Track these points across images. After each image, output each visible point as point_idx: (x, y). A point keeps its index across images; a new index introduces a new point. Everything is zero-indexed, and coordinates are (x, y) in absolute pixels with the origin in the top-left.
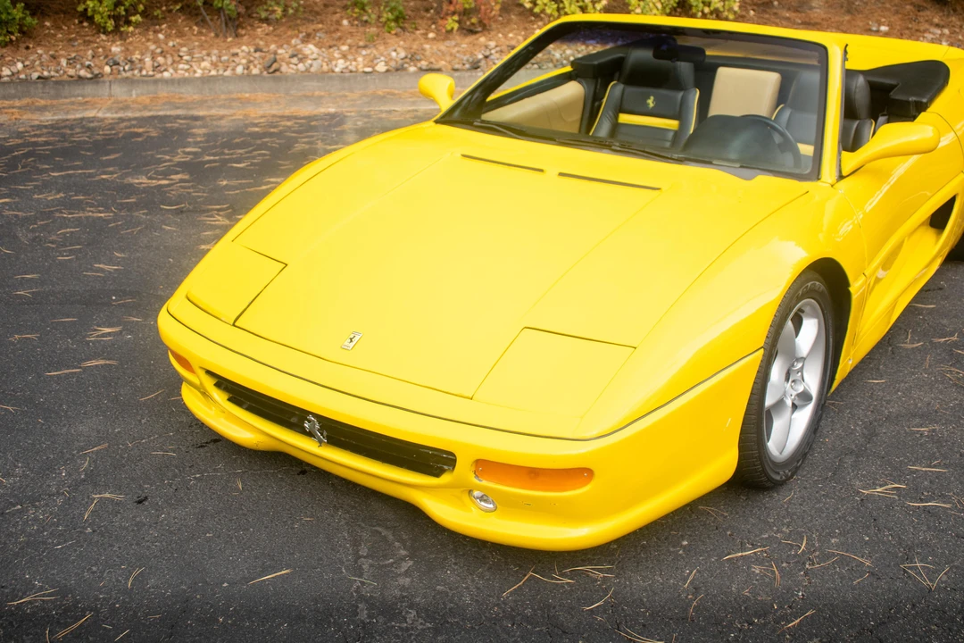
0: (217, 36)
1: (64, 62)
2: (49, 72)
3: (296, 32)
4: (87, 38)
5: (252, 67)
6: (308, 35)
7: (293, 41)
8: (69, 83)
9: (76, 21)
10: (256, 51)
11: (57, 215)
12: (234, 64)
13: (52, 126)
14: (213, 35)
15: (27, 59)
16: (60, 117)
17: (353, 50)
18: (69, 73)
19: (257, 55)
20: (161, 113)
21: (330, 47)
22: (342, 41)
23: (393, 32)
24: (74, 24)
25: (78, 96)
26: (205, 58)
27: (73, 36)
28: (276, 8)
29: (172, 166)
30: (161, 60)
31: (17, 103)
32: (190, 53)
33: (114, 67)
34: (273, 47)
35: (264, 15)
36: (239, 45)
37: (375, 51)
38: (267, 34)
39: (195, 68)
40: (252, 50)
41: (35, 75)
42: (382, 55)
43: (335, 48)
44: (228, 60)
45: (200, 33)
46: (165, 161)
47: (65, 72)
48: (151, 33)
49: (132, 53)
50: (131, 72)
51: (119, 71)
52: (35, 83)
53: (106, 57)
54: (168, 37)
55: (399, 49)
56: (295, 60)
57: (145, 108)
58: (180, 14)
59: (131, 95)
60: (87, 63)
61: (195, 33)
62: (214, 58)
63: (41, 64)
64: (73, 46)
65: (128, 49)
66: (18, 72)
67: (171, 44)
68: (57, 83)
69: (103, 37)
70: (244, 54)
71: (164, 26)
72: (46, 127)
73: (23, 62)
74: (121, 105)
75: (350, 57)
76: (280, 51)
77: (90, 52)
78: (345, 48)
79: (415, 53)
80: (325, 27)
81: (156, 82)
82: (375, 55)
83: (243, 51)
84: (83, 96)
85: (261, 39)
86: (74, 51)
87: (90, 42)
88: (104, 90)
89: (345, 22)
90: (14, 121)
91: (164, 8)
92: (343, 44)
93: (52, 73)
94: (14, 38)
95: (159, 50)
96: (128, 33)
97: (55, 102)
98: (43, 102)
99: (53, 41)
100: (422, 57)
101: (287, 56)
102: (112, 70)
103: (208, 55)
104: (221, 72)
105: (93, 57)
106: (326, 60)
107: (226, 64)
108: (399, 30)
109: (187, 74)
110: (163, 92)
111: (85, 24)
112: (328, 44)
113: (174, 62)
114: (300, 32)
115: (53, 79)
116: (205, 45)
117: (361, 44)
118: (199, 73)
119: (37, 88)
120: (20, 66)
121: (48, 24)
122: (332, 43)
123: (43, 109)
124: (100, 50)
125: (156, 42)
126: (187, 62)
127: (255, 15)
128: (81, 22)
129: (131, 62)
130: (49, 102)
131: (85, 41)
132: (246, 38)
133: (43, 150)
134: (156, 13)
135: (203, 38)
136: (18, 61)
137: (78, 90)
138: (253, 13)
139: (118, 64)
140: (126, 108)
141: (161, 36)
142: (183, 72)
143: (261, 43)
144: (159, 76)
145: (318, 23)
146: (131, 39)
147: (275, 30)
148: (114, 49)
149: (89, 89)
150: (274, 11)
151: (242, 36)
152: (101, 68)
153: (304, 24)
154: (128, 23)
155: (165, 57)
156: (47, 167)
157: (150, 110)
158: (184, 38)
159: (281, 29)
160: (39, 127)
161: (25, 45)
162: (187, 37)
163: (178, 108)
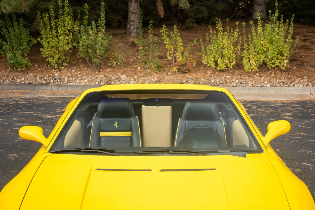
0: (93, 71)
1: (38, 78)
2: (32, 81)
3: (120, 71)
4: (48, 71)
5: (101, 82)
6: (124, 72)
7: (118, 74)
8: (38, 85)
9: (46, 65)
10: (104, 77)
11: (15, 124)
12: (95, 81)
13: (28, 99)
14: (91, 71)
15: (26, 76)
16: (32, 96)
17: (139, 78)
18: (39, 82)
19: (104, 78)
20: (66, 96)
21: (131, 76)
22: (136, 74)
23: (155, 72)
24: (45, 66)
25: (41, 90)
26: (86, 78)
27: (44, 69)
28: (114, 62)
29: (59, 112)
30: (71, 78)
31: (20, 91)
32: (81, 77)
33: (54, 80)
34: (111, 76)
35: (109, 64)
36: (99, 74)
37: (146, 78)
38: (110, 71)
39: (82, 82)
40: (103, 76)
41: (28, 82)
42: (148, 80)
43: (133, 77)
44: (94, 80)
45: (87, 70)
46: (58, 111)
47: (38, 81)
48: (70, 69)
49: (62, 76)
50: (60, 82)
51: (56, 82)
52: (27, 85)
53: (53, 77)
54: (76, 71)
55: (155, 78)
56: (117, 80)
57: (61, 94)
58: (82, 63)
59: (58, 90)
60: (46, 79)
61: (85, 70)
62: (89, 79)
63: (30, 79)
64: (43, 73)
65: (60, 75)
66: (23, 81)
67: (76, 73)
68: (35, 85)
69: (54, 70)
70: (100, 78)
71: (75, 67)
72: (26, 99)
73: (24, 78)
74: (54, 93)
75: (137, 80)
76: (113, 77)
77: (48, 75)
78: (136, 77)
79: (161, 80)
80: (131, 69)
81: (67, 86)
82: (146, 80)
83: (100, 77)
84: (42, 90)
85: (107, 73)
86: (42, 75)
87: (49, 72)
88: (49, 88)
89: (139, 68)
90: (16, 97)
91: (76, 61)
92: (136, 75)
93: (33, 82)
94: (23, 70)
95: (71, 75)
96: (62, 69)
97: (32, 91)
98: (28, 91)
99: (36, 71)
100: (163, 81)
101: (115, 79)
102: (53, 81)
103: (88, 78)
104: (90, 84)
105: (48, 77)
106: (128, 81)
107: (93, 81)
108: (158, 71)
109: (79, 84)
110: (69, 89)
111: (49, 66)
112: (130, 75)
113: (75, 79)
114: (122, 71)
115: (33, 84)
116: (88, 74)
117: (142, 75)
118: (83, 84)
119: (27, 86)
120: (23, 79)
121: (36, 65)
122: (132, 75)
123: (28, 93)
124: (51, 75)
125: (71, 73)
126: (80, 80)
127: (107, 65)
128: (47, 65)
129: (61, 79)
130: (30, 91)
131: (47, 72)
132: (102, 72)
133: (21, 106)
134: (74, 63)
135: (88, 72)
136: (23, 77)
137: (41, 88)
138: (107, 64)
139: (56, 80)
140: (55, 94)
141: (73, 71)
142: (78, 83)
143: (107, 74)
144: (69, 84)
145: (129, 68)
146: (63, 71)
147: (113, 70)
148: (56, 74)
149: (44, 87)
150: (113, 64)
151: (101, 71)
152: (50, 81)
153: (124, 68)
154: (62, 66)
155: (72, 78)
156: (19, 111)
157: (62, 95)
158: (81, 72)
159: (115, 70)
160: (23, 99)
161: (26, 72)
162: (82, 71)
163: (72, 95)
